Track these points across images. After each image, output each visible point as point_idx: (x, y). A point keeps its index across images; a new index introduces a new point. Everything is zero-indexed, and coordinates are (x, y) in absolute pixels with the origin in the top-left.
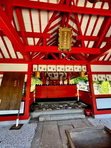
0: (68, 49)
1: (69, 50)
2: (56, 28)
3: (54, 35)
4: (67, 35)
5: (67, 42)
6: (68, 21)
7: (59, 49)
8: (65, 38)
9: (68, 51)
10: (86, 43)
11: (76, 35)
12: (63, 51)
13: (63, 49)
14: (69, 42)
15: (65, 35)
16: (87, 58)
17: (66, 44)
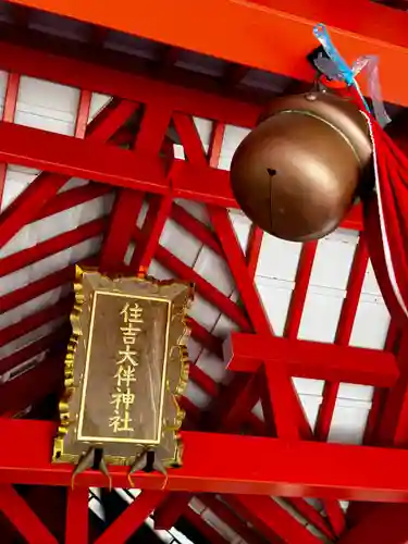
0: (149, 454)
1: (157, 464)
2: (60, 259)
3: (33, 305)
4: (145, 333)
5: (139, 388)
6: (154, 226)
7: (59, 446)
8: (128, 354)
9: (149, 468)
10: (309, 392)
11: (225, 324)
12: (96, 466)
13: (99, 452)
14: (159, 388)
15: (130, 332)
16: (338, 525)
17: (129, 398)
